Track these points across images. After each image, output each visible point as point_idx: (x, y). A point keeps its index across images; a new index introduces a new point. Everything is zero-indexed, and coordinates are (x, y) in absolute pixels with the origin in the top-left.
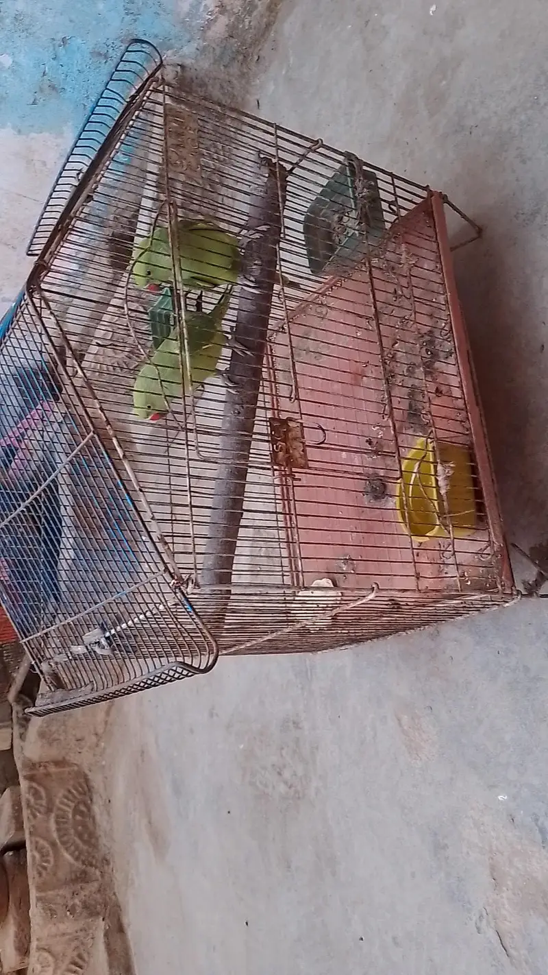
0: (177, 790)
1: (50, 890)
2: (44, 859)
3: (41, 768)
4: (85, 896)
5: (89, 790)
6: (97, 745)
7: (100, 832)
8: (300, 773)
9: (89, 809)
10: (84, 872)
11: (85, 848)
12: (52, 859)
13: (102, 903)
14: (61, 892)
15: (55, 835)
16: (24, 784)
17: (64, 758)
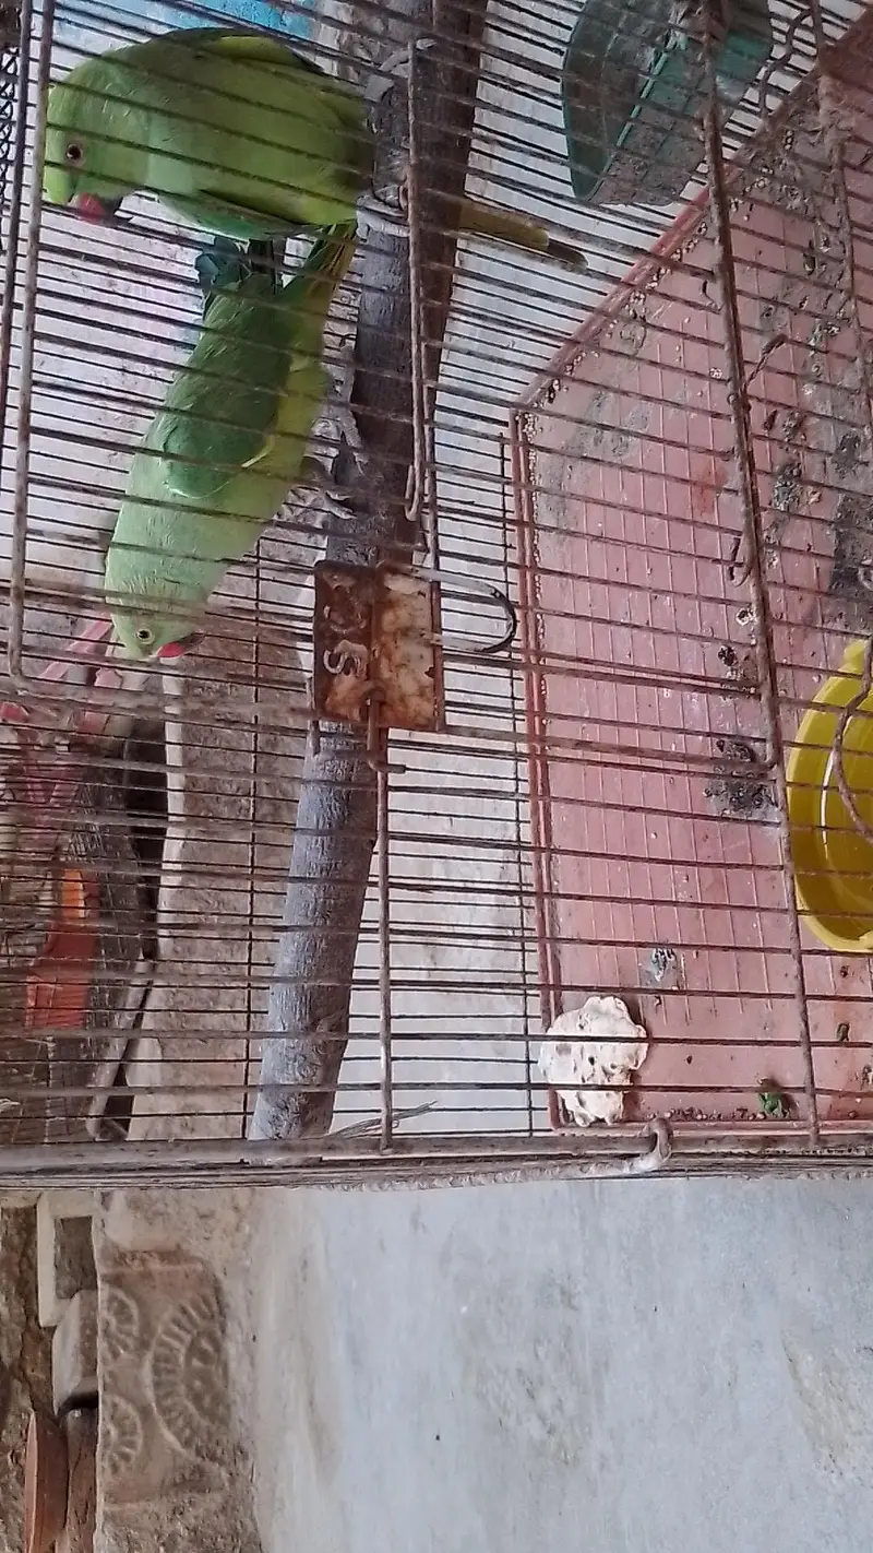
0: (356, 1359)
1: (131, 1501)
2: (128, 1438)
3: (136, 1262)
4: (196, 1518)
5: (221, 1312)
6: (238, 1229)
7: (234, 1395)
8: (570, 1406)
9: (218, 1348)
10: (200, 1470)
11: (205, 1423)
12: (140, 1441)
13: (228, 1534)
14: (153, 1507)
15: (150, 1394)
16: (103, 1292)
17: (178, 1246)
